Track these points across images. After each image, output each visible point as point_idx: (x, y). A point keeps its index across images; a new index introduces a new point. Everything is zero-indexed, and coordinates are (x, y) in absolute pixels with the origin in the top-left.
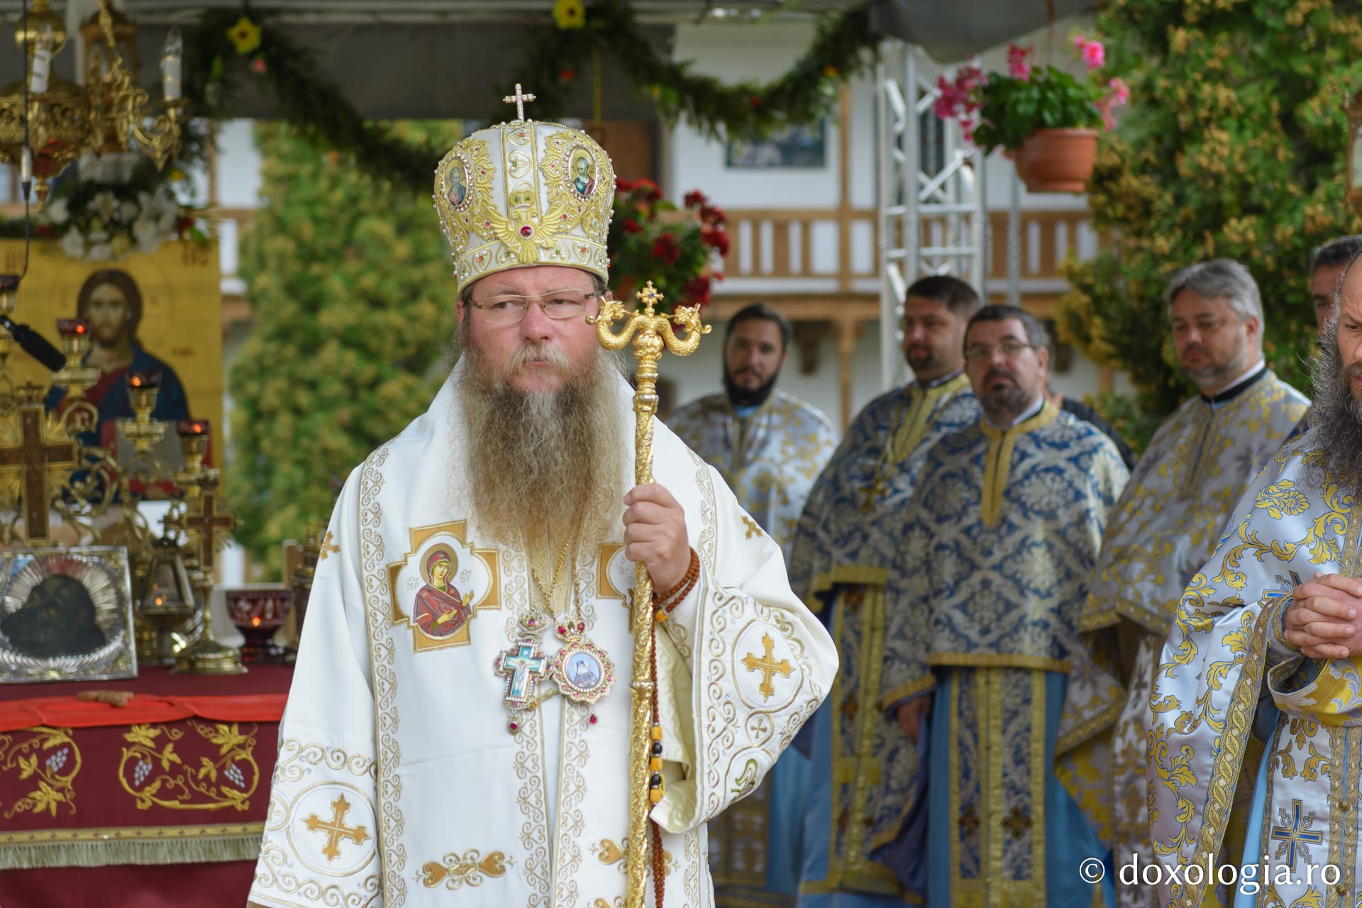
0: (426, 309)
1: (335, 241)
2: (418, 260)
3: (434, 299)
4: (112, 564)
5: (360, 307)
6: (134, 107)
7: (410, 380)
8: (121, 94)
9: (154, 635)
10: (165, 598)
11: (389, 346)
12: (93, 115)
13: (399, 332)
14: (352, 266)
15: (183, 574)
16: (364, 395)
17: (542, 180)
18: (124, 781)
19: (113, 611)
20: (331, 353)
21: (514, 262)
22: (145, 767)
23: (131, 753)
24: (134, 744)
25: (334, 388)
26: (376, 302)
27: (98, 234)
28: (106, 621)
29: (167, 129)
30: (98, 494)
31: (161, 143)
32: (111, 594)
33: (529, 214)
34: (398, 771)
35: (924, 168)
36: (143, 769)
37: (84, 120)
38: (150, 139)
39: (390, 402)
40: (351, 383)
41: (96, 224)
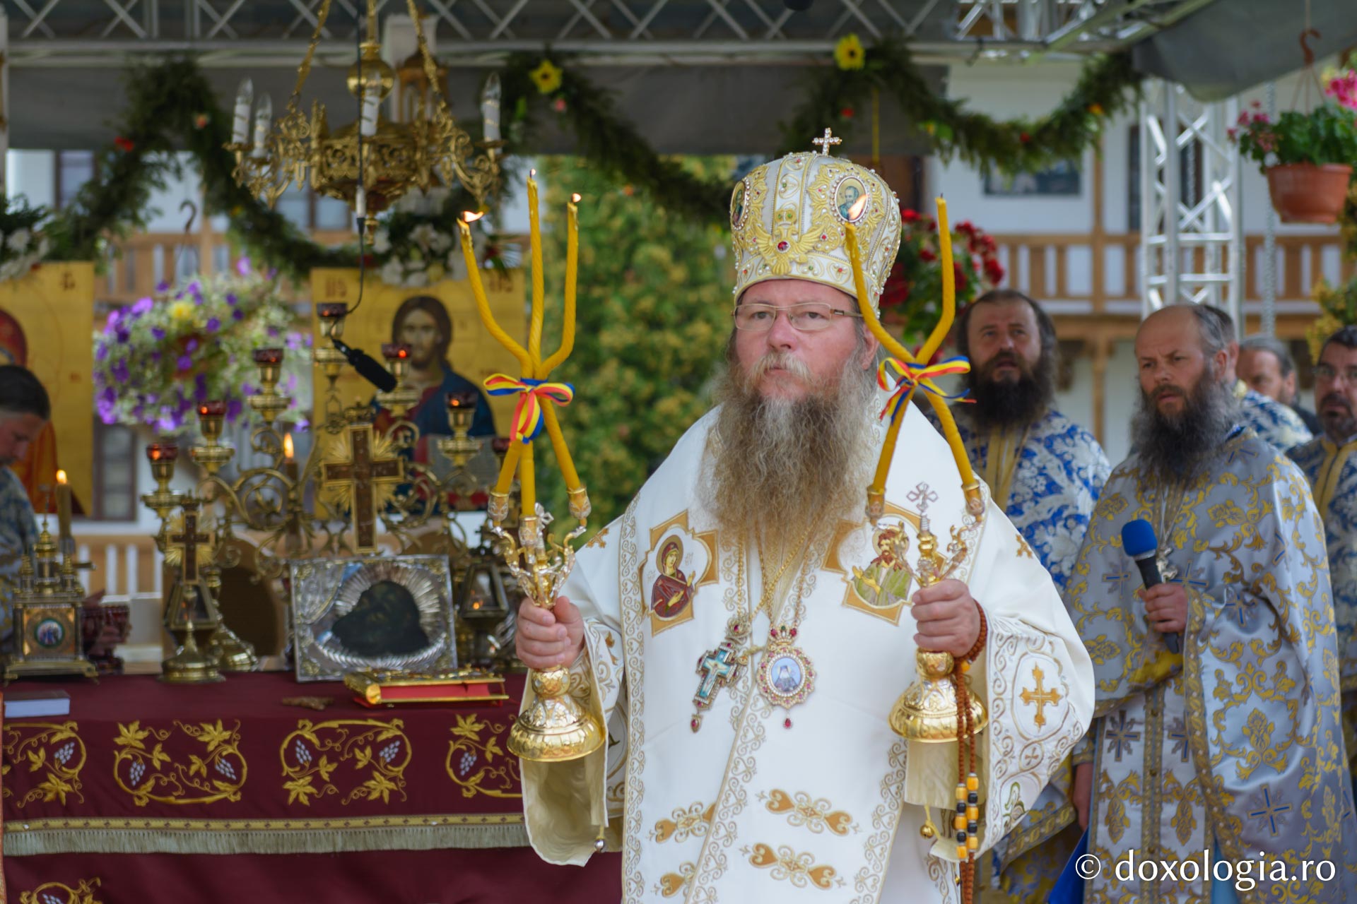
0: (700, 329)
1: (615, 266)
2: (694, 283)
3: (708, 321)
4: (434, 571)
5: (640, 328)
6: (456, 147)
7: (685, 396)
8: (445, 135)
9: (471, 637)
10: (482, 602)
11: (666, 364)
12: (418, 156)
13: (676, 352)
14: (631, 289)
15: (498, 579)
16: (642, 411)
17: (808, 201)
18: (450, 772)
19: (436, 615)
20: (610, 371)
21: (767, 274)
22: (470, 759)
23: (457, 746)
24: (460, 737)
25: (613, 404)
26: (654, 323)
27: (416, 263)
28: (431, 624)
29: (487, 168)
30: (419, 506)
31: (481, 182)
32: (434, 599)
33: (790, 232)
34: (643, 748)
35: (1184, 200)
36: (468, 760)
37: (411, 159)
38: (471, 177)
39: (668, 418)
40: (630, 399)
41: (415, 254)
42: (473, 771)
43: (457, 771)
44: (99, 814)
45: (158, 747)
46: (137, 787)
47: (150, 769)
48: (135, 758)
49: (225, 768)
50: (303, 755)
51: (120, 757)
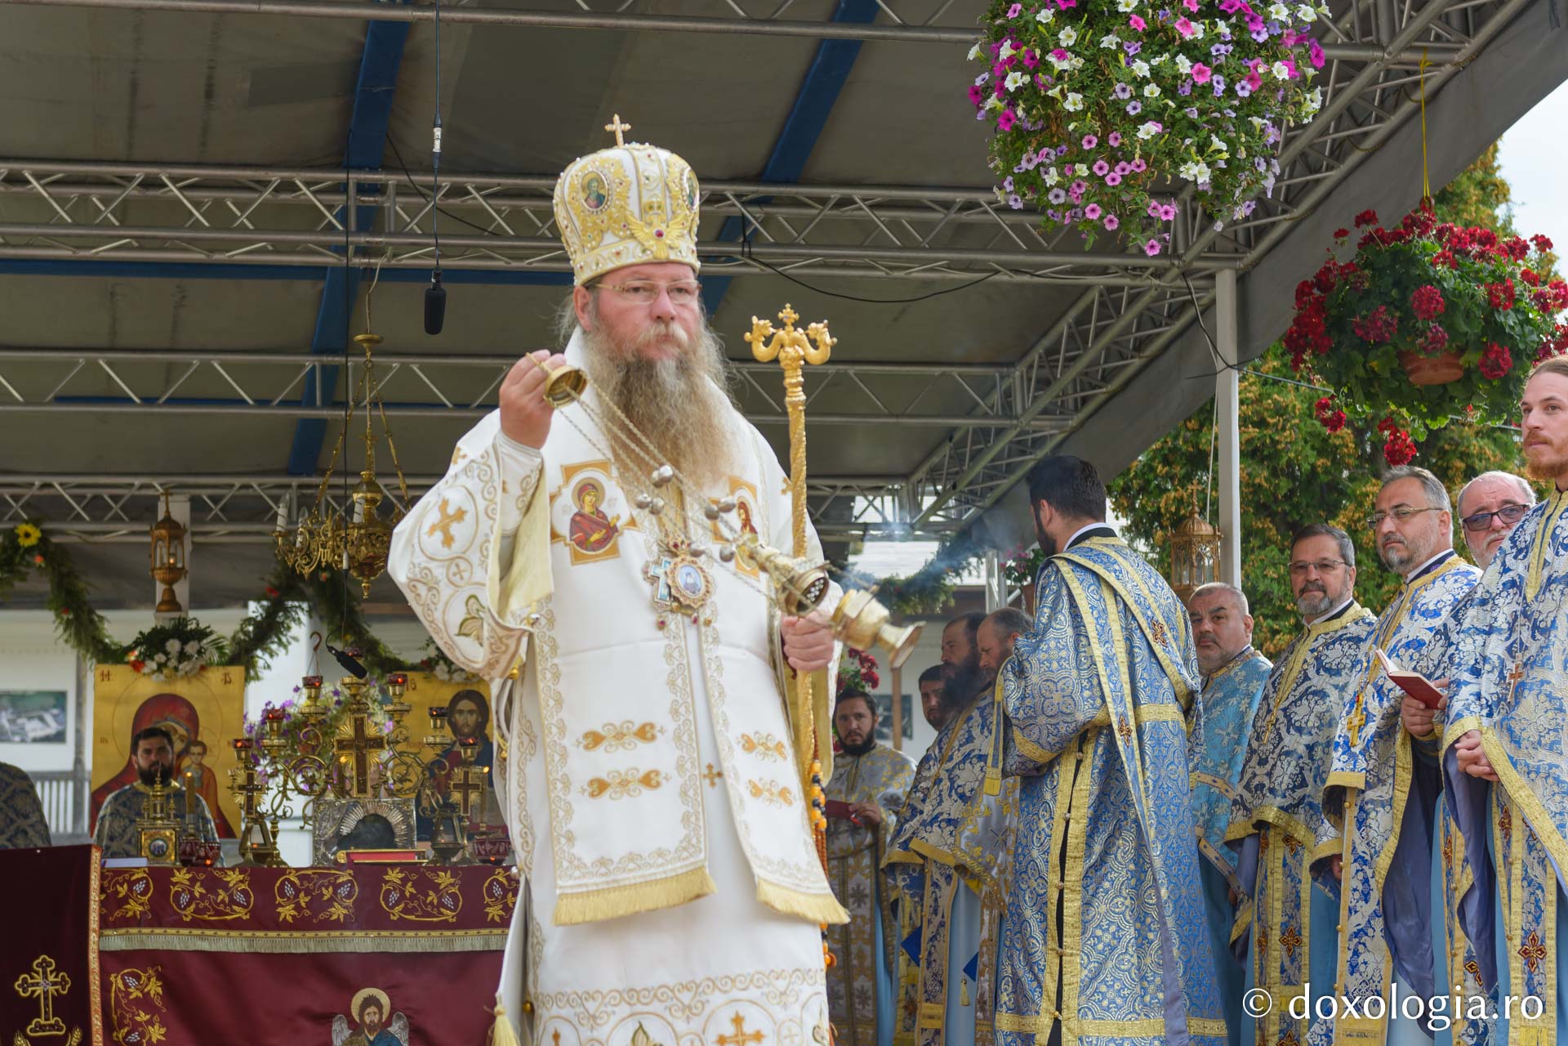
17: (667, 193)
18: (383, 903)
21: (648, 258)
22: (395, 895)
23: (387, 887)
24: (389, 882)
34: (556, 661)
42: (397, 903)
43: (387, 903)
44: (160, 925)
45: (198, 884)
46: (184, 909)
47: (192, 898)
48: (184, 891)
49: (240, 898)
50: (289, 890)
51: (174, 889)
